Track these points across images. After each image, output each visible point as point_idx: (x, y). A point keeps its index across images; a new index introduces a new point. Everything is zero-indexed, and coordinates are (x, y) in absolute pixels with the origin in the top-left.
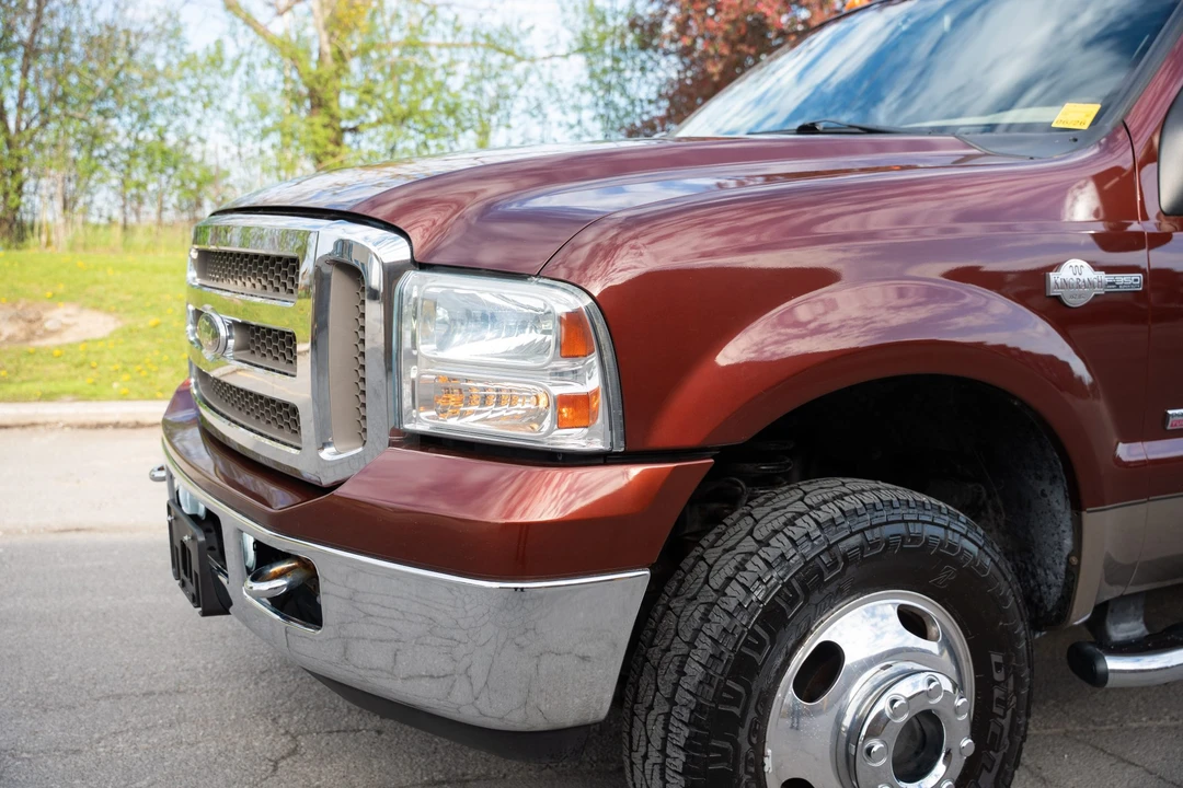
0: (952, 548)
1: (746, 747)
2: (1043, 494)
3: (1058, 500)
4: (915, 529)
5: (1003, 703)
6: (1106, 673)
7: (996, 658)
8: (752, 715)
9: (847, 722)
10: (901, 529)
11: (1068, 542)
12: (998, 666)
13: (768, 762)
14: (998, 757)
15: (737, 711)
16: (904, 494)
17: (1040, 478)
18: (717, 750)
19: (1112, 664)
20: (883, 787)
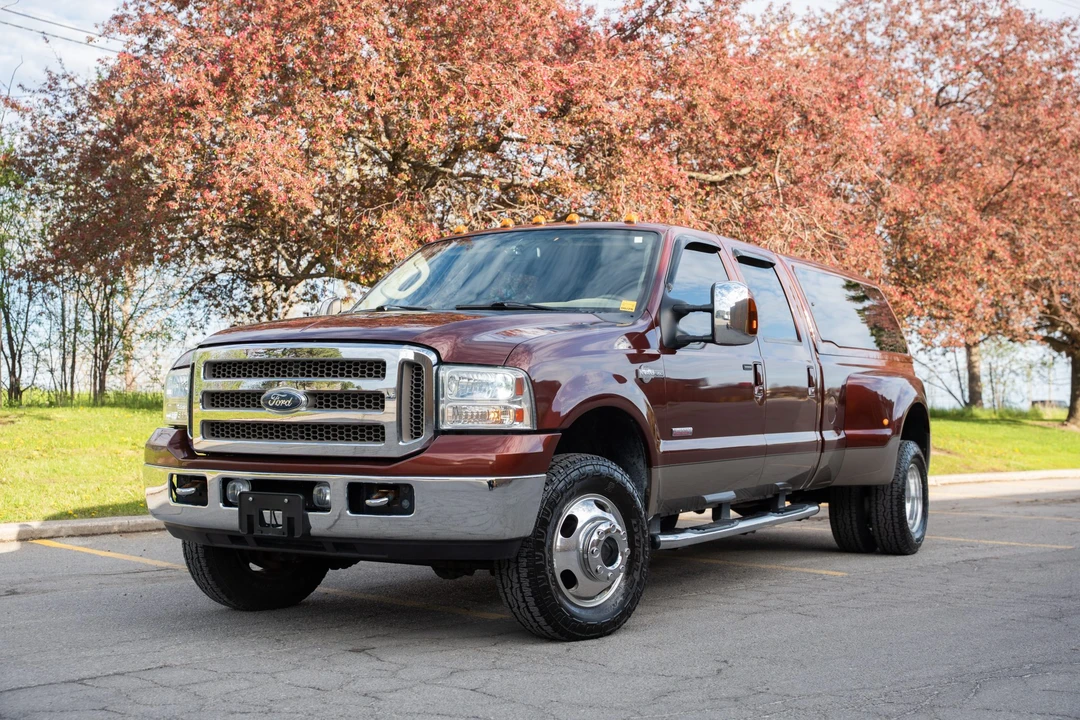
0: (611, 476)
1: (548, 555)
2: (634, 464)
3: (641, 465)
5: (639, 541)
6: (660, 542)
7: (634, 522)
8: (548, 542)
11: (645, 483)
12: (635, 526)
13: (555, 563)
14: (640, 564)
15: (543, 541)
17: (633, 457)
18: (537, 556)
19: (662, 538)
20: (599, 567)
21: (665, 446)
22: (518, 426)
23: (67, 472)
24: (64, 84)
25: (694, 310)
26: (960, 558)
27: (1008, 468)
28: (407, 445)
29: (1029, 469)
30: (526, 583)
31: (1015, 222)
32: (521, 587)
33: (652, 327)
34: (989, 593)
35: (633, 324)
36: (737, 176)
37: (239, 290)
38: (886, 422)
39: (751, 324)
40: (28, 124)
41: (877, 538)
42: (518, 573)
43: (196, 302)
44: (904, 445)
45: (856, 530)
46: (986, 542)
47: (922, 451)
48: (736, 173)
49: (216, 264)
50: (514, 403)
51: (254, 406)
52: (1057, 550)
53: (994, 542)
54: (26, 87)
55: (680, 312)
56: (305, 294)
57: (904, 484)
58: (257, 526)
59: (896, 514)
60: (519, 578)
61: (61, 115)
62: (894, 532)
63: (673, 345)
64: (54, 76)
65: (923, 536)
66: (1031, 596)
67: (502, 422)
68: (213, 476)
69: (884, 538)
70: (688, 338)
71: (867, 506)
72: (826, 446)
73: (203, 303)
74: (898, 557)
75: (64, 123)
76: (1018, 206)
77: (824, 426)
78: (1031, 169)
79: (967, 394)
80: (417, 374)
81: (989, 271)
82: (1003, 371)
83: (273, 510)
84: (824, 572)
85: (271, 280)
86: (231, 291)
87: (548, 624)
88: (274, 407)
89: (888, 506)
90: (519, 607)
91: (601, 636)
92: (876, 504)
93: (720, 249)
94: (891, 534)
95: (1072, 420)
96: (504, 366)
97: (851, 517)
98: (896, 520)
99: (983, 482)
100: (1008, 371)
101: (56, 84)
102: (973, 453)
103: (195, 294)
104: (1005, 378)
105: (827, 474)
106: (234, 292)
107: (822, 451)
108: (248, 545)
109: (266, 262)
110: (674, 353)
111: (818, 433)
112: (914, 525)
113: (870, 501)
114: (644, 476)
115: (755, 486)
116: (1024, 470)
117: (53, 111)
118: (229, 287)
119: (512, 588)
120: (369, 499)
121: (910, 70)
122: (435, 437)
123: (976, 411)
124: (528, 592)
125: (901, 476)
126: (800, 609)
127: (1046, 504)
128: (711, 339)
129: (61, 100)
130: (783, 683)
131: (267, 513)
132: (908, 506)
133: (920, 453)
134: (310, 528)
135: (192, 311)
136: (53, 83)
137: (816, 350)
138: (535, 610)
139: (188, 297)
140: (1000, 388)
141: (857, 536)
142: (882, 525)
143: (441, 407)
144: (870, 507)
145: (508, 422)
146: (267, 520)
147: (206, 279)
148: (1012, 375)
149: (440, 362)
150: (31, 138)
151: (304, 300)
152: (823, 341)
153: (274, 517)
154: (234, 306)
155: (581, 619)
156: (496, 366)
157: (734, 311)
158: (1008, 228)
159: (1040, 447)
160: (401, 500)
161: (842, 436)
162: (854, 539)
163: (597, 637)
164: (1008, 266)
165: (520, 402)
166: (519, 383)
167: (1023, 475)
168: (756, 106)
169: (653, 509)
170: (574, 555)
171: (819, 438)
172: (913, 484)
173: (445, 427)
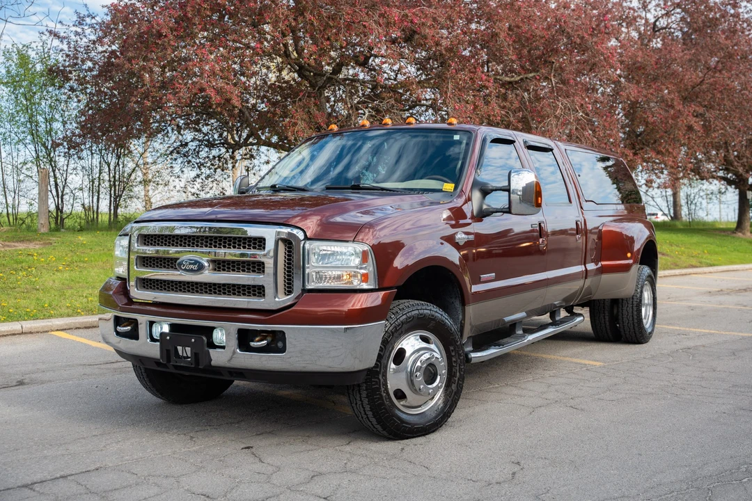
0: (433, 316)
1: (382, 380)
2: (452, 303)
3: (457, 304)
4: (421, 312)
5: (456, 361)
6: (471, 358)
7: (452, 348)
8: (382, 370)
9: (409, 370)
10: (417, 312)
11: (461, 317)
12: (452, 350)
13: (388, 385)
14: (457, 379)
15: (378, 370)
16: (417, 302)
17: (452, 298)
18: (374, 381)
19: (473, 355)
20: (422, 387)
21: (476, 288)
22: (365, 286)
23: (80, 280)
24: (88, 20)
25: (496, 190)
26: (678, 347)
27: (701, 265)
28: (282, 299)
29: (714, 265)
30: (366, 401)
31: (705, 106)
32: (362, 404)
33: (466, 202)
34: (703, 383)
35: (451, 202)
36: (526, 78)
37: (203, 152)
38: (629, 255)
39: (537, 200)
40: (65, 47)
41: (623, 333)
42: (360, 394)
43: (176, 159)
44: (641, 269)
45: (608, 327)
46: (694, 330)
47: (652, 271)
48: (525, 76)
49: (188, 135)
50: (361, 268)
51: (172, 267)
52: (743, 337)
53: (699, 330)
54: (64, 23)
55: (485, 192)
56: (246, 155)
57: (641, 296)
58: (173, 358)
59: (635, 317)
60: (360, 397)
61: (87, 41)
62: (634, 329)
63: (481, 215)
64: (82, 15)
65: (653, 330)
66: (733, 386)
67: (351, 283)
68: (143, 319)
69: (627, 333)
70: (491, 210)
71: (615, 311)
72: (589, 274)
73: (180, 160)
74: (637, 346)
75: (88, 46)
76: (707, 96)
77: (587, 261)
78: (715, 73)
79: (672, 211)
80: (289, 248)
81: (689, 138)
82: (694, 197)
83: (184, 346)
84: (587, 362)
85: (224, 147)
86: (198, 152)
87: (384, 430)
88: (185, 270)
89: (630, 311)
90: (362, 417)
91: (427, 434)
92: (622, 310)
93: (515, 142)
94: (632, 330)
95: (739, 230)
96: (354, 241)
97: (605, 319)
98: (636, 321)
99: (686, 275)
100: (697, 196)
101: (83, 20)
102: (678, 254)
103: (175, 155)
104: (696, 200)
105: (589, 291)
106: (200, 153)
107: (586, 278)
108: (168, 368)
109: (221, 135)
110: (481, 221)
111: (583, 266)
112: (647, 323)
113: (618, 307)
114: (460, 312)
115: (540, 306)
116: (711, 265)
117: (81, 39)
118: (197, 150)
119: (356, 404)
120: (253, 341)
121: (636, 8)
122: (302, 294)
123: (678, 223)
124: (368, 408)
125: (639, 290)
126: (572, 403)
127: (728, 294)
128: (508, 211)
129: (86, 31)
130: (562, 489)
131: (180, 348)
132: (643, 310)
133: (652, 273)
134: (211, 360)
135: (174, 165)
136: (80, 21)
137: (582, 208)
138: (373, 420)
139: (170, 156)
140: (693, 207)
141: (609, 331)
142: (626, 324)
143: (307, 271)
144: (618, 312)
145: (356, 283)
146: (180, 353)
147: (182, 145)
148: (700, 199)
149: (306, 238)
150: (68, 56)
151: (245, 159)
152: (586, 201)
153: (185, 351)
154: (200, 162)
155: (409, 424)
156: (347, 241)
157: (525, 189)
158: (701, 110)
159: (720, 249)
160: (276, 343)
161: (599, 265)
162: (607, 333)
163: (424, 435)
164: (700, 135)
165: (365, 268)
166: (365, 254)
167: (711, 269)
168: (538, 32)
169: (467, 332)
170: (403, 376)
171: (584, 269)
172: (647, 296)
173: (310, 286)
